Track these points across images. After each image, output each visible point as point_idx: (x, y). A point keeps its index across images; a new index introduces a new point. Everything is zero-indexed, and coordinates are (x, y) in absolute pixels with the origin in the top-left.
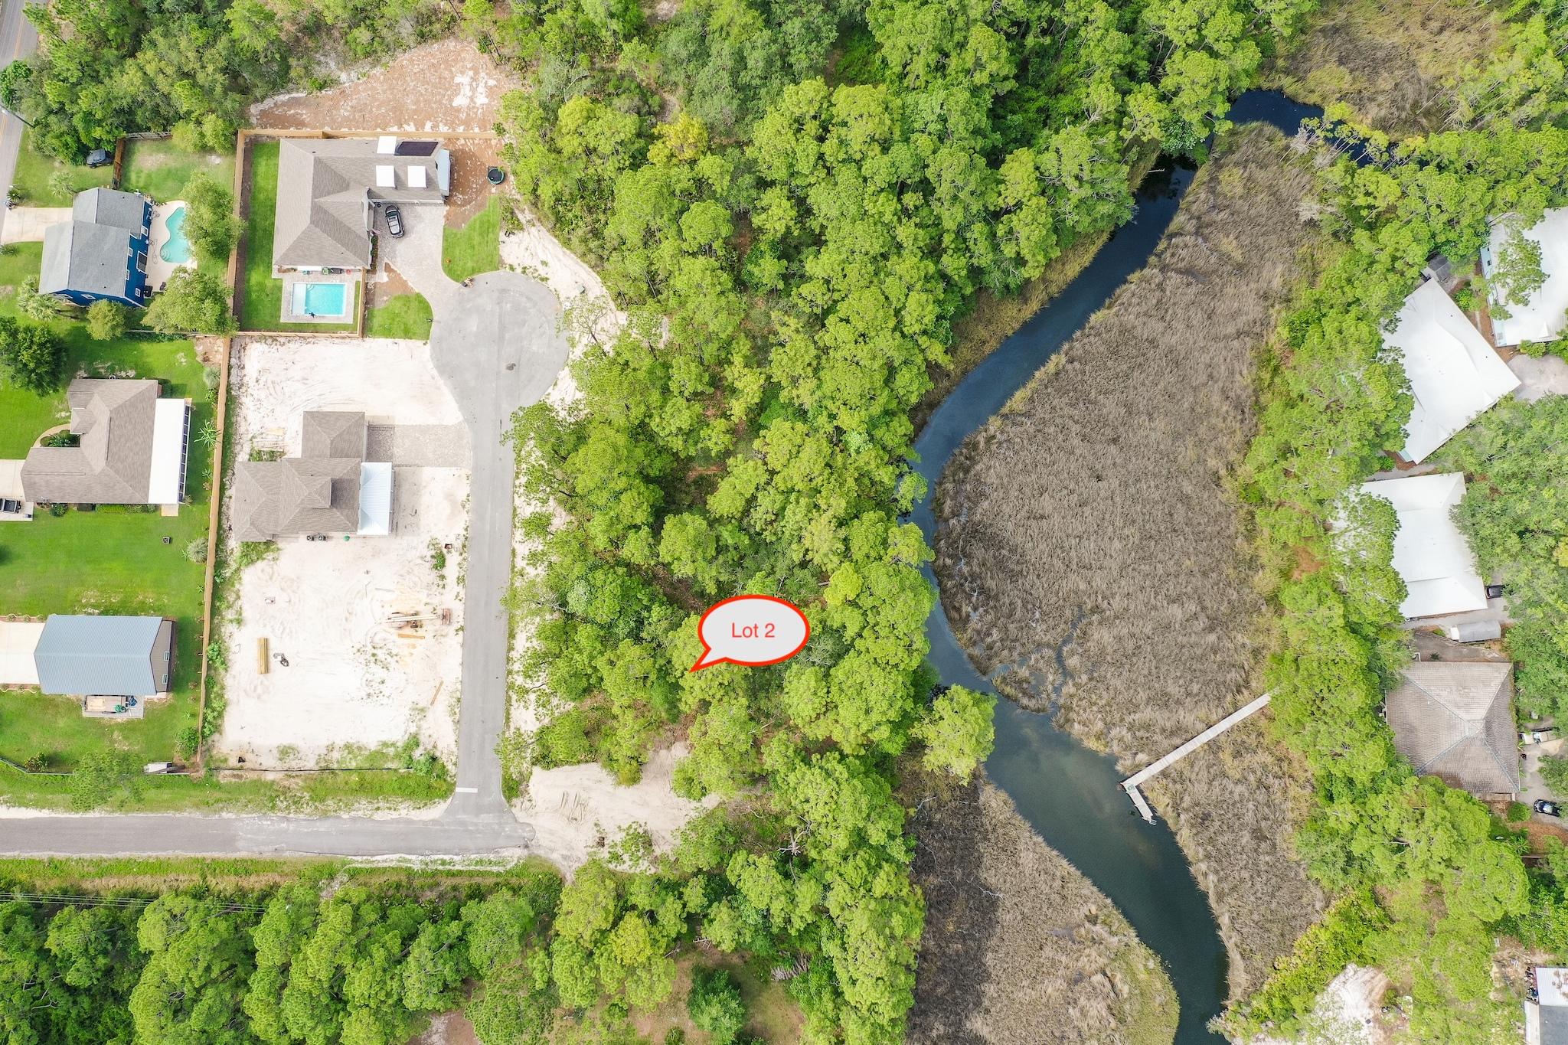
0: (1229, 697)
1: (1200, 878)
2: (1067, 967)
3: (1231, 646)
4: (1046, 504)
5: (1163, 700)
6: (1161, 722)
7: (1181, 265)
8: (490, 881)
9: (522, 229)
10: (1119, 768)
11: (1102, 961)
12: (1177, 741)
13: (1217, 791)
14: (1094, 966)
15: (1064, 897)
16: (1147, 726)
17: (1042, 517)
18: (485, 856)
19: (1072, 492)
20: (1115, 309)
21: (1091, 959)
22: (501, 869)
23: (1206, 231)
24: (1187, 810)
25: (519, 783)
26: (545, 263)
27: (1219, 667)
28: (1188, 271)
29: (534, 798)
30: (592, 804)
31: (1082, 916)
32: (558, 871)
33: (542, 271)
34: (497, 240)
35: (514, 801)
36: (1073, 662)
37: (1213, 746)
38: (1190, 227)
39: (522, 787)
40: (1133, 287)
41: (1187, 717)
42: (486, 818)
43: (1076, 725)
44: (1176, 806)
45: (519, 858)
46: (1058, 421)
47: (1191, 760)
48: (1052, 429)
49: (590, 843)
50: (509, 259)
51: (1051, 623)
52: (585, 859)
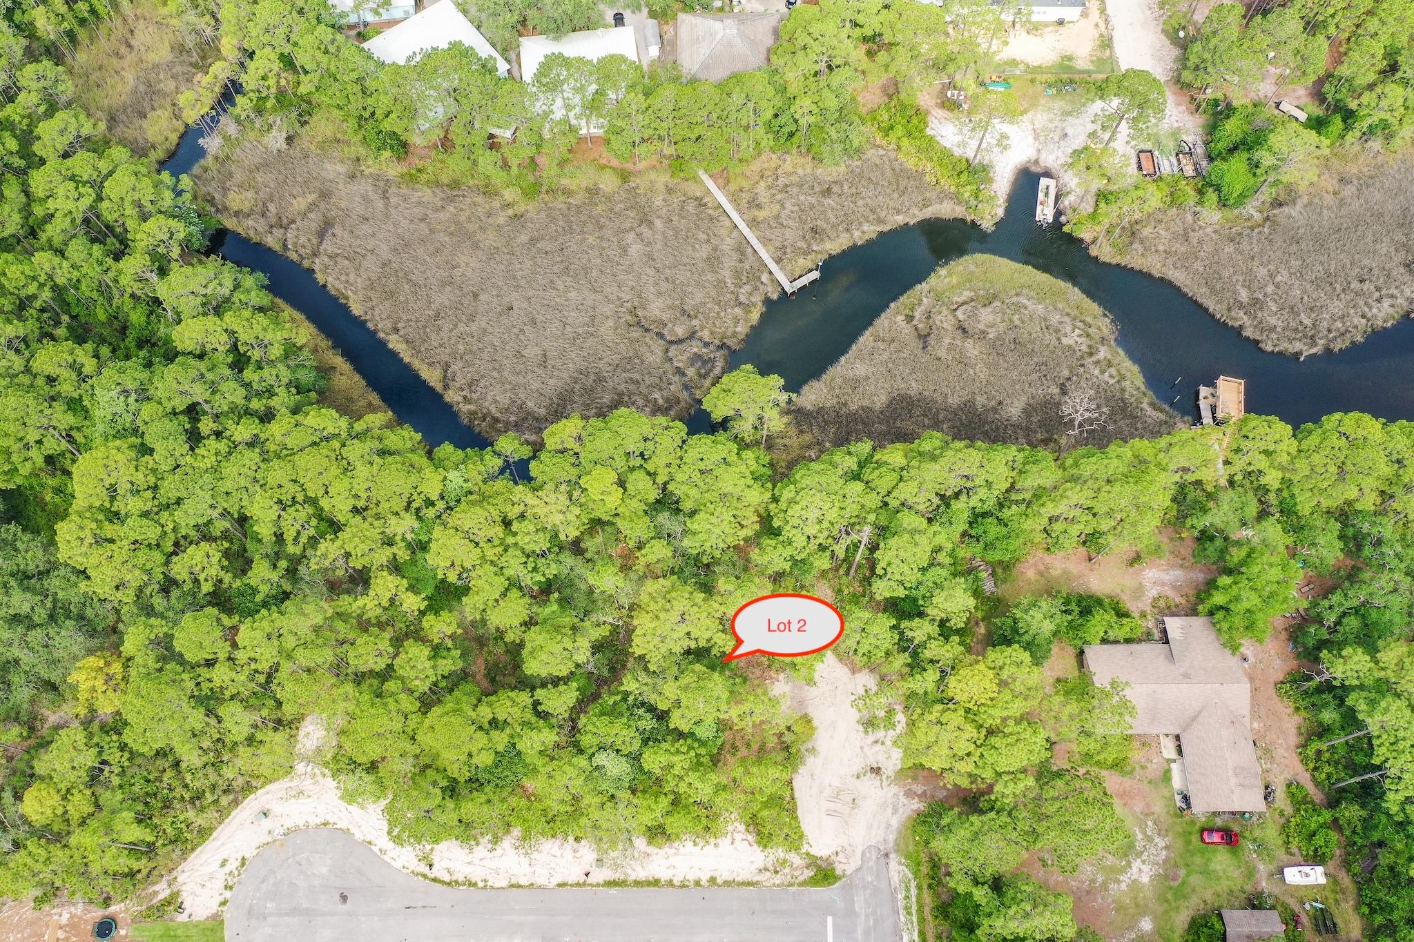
0: (711, 212)
1: (867, 237)
2: (954, 338)
3: (665, 210)
4: (532, 352)
5: (714, 260)
6: (733, 263)
7: (314, 241)
8: (927, 898)
9: (178, 893)
10: (775, 297)
11: (945, 312)
12: (750, 250)
13: (791, 223)
14: (950, 318)
15: (893, 340)
16: (737, 274)
17: (545, 355)
18: (902, 904)
19: (522, 330)
20: (350, 293)
21: (944, 320)
22: (913, 884)
23: (285, 221)
24: (809, 245)
25: (819, 868)
26: (224, 863)
27: (683, 218)
28: (321, 235)
29: (833, 849)
30: (836, 783)
31: (908, 326)
32: (909, 818)
33: (233, 865)
34: (185, 925)
35: (838, 872)
36: (680, 331)
37: (753, 223)
38: (278, 233)
39: (824, 865)
40: (330, 279)
41: (728, 244)
42: (859, 904)
43: (739, 329)
44: (806, 253)
45: (900, 863)
46: (452, 342)
47: (765, 241)
48: (461, 347)
49: (878, 783)
50: (213, 907)
51: (643, 349)
52: (894, 789)
